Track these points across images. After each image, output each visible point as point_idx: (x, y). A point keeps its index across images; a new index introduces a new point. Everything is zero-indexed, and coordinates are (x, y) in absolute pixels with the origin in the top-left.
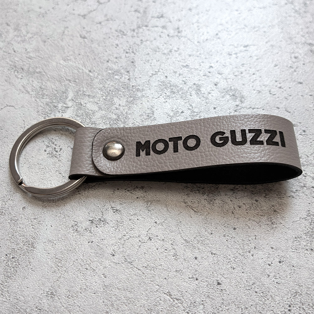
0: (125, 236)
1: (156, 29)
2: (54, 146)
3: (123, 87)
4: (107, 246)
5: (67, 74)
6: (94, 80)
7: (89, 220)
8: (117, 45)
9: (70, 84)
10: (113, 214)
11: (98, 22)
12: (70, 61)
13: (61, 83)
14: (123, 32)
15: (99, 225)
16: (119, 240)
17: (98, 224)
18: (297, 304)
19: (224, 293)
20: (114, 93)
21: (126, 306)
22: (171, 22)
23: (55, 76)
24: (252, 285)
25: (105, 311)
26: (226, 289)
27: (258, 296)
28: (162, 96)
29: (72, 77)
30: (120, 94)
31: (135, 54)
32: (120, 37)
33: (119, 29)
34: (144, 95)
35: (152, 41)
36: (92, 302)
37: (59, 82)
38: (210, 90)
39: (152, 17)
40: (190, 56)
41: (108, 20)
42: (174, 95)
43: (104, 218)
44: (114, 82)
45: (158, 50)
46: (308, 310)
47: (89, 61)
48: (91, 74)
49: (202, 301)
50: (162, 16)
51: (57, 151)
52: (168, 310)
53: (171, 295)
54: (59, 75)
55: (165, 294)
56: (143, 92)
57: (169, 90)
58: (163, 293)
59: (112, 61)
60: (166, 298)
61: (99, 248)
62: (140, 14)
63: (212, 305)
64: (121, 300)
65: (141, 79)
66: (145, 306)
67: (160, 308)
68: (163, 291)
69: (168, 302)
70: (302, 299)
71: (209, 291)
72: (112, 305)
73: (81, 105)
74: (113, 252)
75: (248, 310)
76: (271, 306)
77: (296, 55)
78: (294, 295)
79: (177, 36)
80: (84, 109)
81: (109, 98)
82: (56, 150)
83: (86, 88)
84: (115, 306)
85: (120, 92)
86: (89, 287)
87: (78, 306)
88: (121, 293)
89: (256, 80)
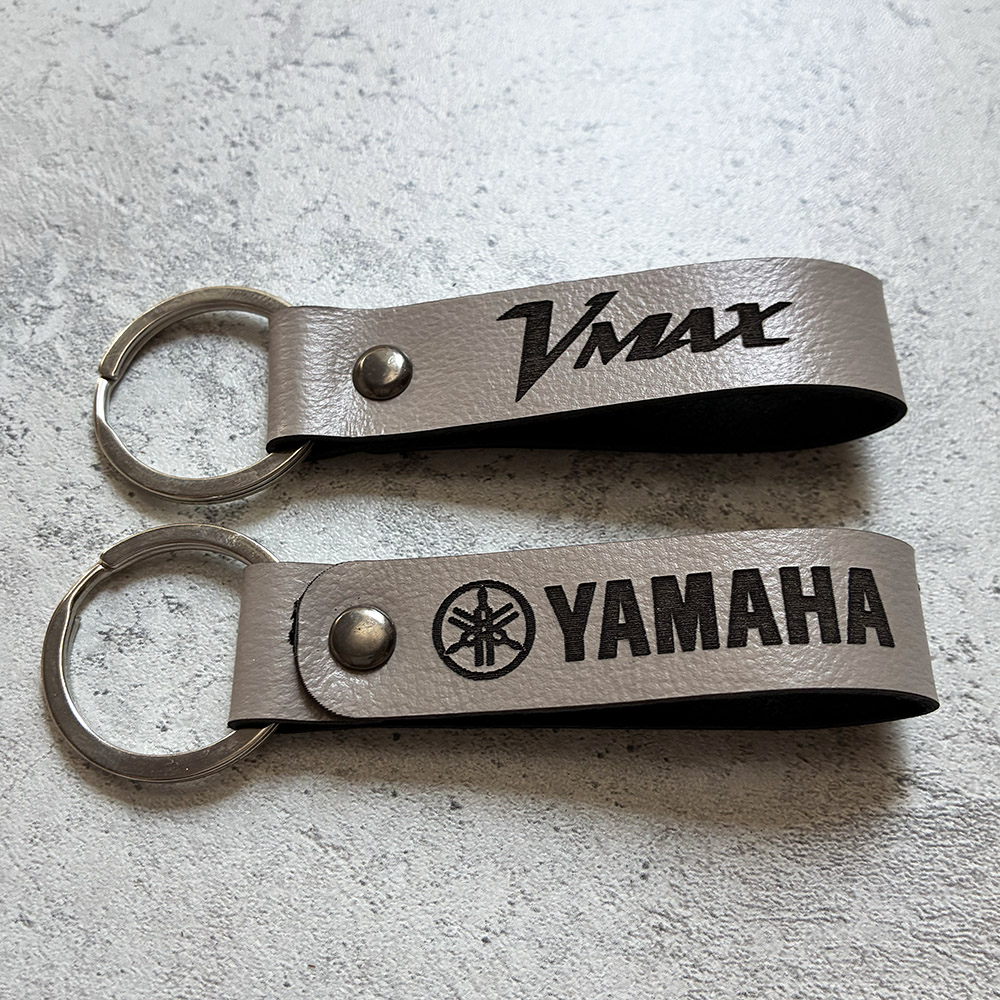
0: (199, 676)
1: (326, 71)
2: (8, 422)
3: (215, 249)
4: (148, 703)
5: (51, 209)
6: (131, 226)
7: (100, 633)
8: (206, 121)
9: (60, 238)
10: (167, 616)
11: (152, 50)
12: (62, 169)
13: (31, 237)
14: (227, 82)
15: (126, 645)
16: (183, 687)
17: (124, 643)
18: (666, 860)
19: (468, 832)
20: (187, 266)
21: (194, 865)
22: (371, 50)
23: (14, 213)
24: (548, 809)
25: (133, 879)
26: (474, 822)
27: (562, 838)
28: (330, 276)
29: (66, 218)
30: (207, 270)
31: (257, 149)
32: (217, 95)
33: (215, 69)
34: (277, 270)
35: (309, 111)
36: (98, 855)
37: (28, 234)
38: (475, 260)
39: (315, 35)
40: (421, 156)
41: (180, 43)
42: (365, 273)
43: (144, 626)
44: (192, 234)
45: (327, 137)
46: (695, 875)
47: (118, 170)
48: (123, 209)
49: (405, 852)
50: (346, 33)
51: (13, 437)
52: (309, 876)
53: (321, 838)
54: (29, 211)
55: (303, 833)
56: (276, 264)
57: (351, 258)
58: (296, 831)
59: (187, 169)
60: (304, 845)
61: (125, 708)
62: (280, 25)
63: (432, 862)
64: (180, 849)
65: (270, 224)
66: (246, 865)
67: (286, 870)
68: (297, 825)
69: (311, 855)
70: (682, 847)
71: (427, 826)
72: (155, 862)
73: (91, 301)
74: (165, 721)
75: (529, 874)
76: (593, 865)
77: (739, 156)
78: (659, 837)
79: (388, 94)
80: (98, 314)
81: (171, 279)
82: (13, 432)
83: (107, 250)
84: (163, 865)
85: (206, 263)
86: (90, 814)
87: (59, 865)
88: (180, 830)
89: (612, 229)
